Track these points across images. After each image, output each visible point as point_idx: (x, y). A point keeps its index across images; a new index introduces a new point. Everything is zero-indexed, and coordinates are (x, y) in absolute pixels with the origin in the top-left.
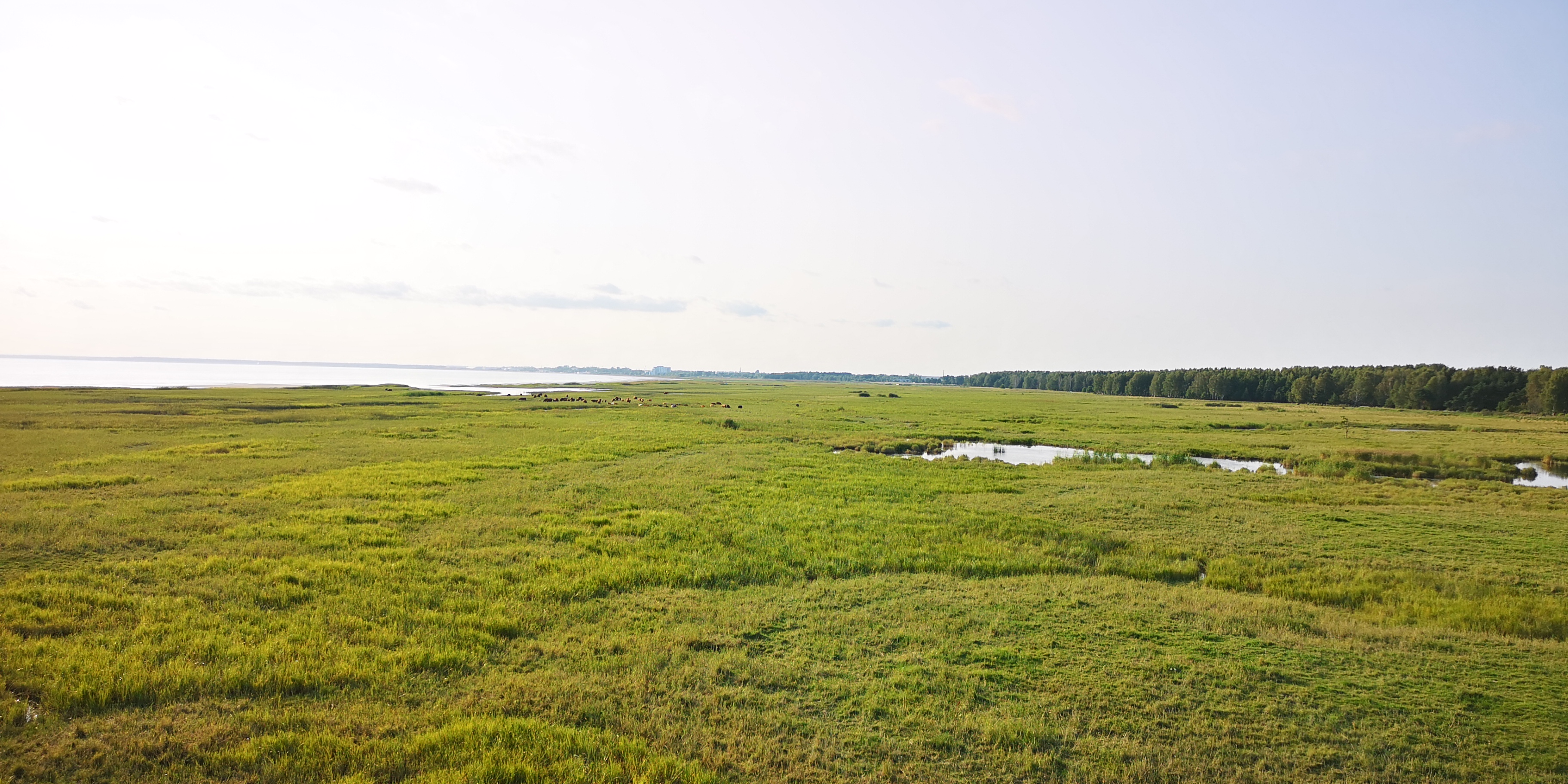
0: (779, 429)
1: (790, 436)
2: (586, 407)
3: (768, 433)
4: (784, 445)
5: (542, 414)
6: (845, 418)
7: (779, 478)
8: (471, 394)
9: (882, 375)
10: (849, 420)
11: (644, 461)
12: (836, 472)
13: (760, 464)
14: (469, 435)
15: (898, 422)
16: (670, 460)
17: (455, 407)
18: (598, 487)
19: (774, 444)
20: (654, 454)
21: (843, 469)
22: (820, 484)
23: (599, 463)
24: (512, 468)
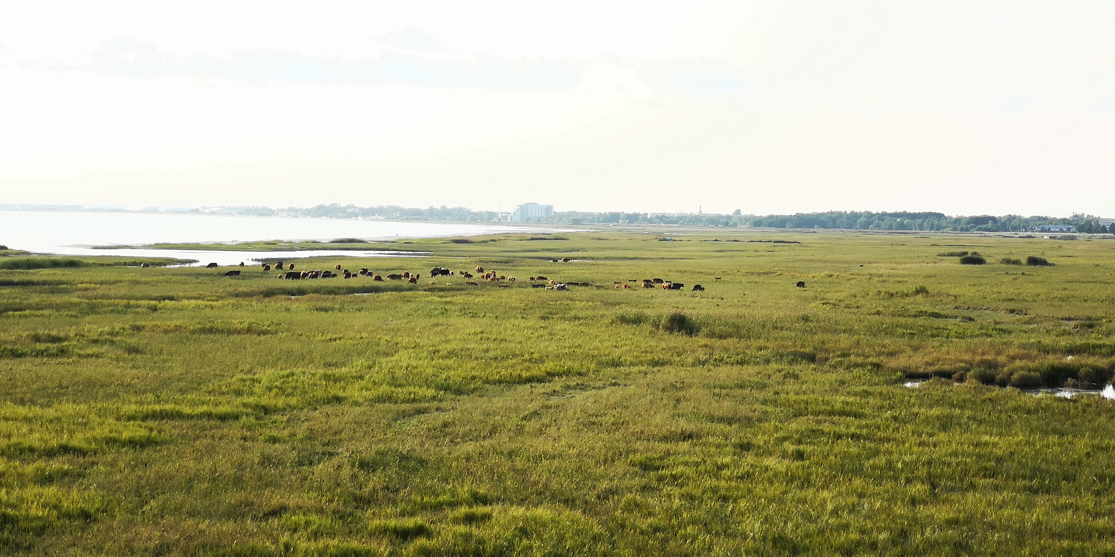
0: (786, 333)
1: (808, 350)
2: (376, 290)
3: (761, 342)
4: (797, 368)
5: (285, 304)
6: (930, 309)
7: (785, 439)
8: (135, 263)
9: (1011, 218)
10: (937, 316)
11: (498, 403)
12: (910, 427)
13: (744, 410)
14: (133, 350)
15: (1047, 319)
16: (554, 401)
17: (102, 290)
18: (404, 458)
19: (774, 366)
20: (520, 388)
21: (927, 421)
22: (876, 453)
23: (407, 407)
24: (223, 418)
